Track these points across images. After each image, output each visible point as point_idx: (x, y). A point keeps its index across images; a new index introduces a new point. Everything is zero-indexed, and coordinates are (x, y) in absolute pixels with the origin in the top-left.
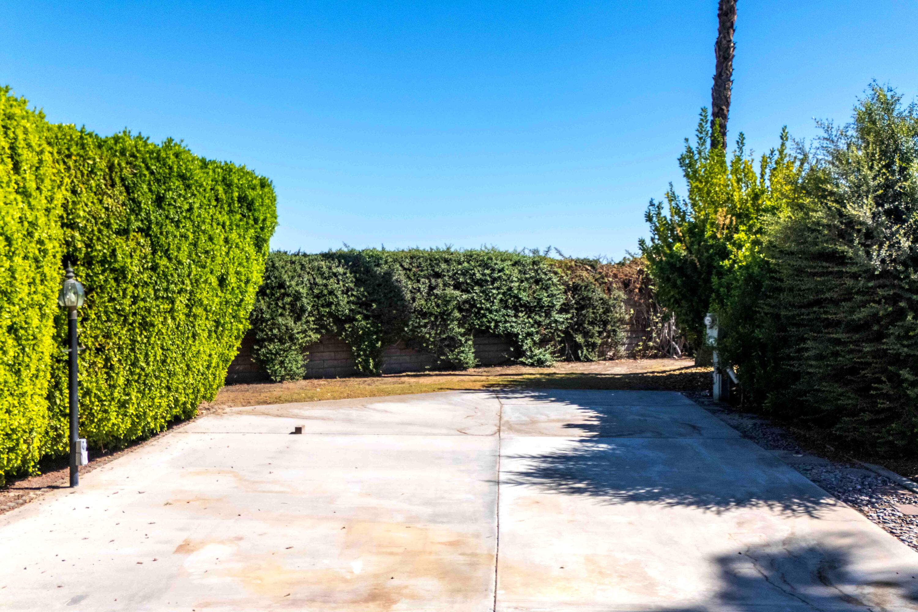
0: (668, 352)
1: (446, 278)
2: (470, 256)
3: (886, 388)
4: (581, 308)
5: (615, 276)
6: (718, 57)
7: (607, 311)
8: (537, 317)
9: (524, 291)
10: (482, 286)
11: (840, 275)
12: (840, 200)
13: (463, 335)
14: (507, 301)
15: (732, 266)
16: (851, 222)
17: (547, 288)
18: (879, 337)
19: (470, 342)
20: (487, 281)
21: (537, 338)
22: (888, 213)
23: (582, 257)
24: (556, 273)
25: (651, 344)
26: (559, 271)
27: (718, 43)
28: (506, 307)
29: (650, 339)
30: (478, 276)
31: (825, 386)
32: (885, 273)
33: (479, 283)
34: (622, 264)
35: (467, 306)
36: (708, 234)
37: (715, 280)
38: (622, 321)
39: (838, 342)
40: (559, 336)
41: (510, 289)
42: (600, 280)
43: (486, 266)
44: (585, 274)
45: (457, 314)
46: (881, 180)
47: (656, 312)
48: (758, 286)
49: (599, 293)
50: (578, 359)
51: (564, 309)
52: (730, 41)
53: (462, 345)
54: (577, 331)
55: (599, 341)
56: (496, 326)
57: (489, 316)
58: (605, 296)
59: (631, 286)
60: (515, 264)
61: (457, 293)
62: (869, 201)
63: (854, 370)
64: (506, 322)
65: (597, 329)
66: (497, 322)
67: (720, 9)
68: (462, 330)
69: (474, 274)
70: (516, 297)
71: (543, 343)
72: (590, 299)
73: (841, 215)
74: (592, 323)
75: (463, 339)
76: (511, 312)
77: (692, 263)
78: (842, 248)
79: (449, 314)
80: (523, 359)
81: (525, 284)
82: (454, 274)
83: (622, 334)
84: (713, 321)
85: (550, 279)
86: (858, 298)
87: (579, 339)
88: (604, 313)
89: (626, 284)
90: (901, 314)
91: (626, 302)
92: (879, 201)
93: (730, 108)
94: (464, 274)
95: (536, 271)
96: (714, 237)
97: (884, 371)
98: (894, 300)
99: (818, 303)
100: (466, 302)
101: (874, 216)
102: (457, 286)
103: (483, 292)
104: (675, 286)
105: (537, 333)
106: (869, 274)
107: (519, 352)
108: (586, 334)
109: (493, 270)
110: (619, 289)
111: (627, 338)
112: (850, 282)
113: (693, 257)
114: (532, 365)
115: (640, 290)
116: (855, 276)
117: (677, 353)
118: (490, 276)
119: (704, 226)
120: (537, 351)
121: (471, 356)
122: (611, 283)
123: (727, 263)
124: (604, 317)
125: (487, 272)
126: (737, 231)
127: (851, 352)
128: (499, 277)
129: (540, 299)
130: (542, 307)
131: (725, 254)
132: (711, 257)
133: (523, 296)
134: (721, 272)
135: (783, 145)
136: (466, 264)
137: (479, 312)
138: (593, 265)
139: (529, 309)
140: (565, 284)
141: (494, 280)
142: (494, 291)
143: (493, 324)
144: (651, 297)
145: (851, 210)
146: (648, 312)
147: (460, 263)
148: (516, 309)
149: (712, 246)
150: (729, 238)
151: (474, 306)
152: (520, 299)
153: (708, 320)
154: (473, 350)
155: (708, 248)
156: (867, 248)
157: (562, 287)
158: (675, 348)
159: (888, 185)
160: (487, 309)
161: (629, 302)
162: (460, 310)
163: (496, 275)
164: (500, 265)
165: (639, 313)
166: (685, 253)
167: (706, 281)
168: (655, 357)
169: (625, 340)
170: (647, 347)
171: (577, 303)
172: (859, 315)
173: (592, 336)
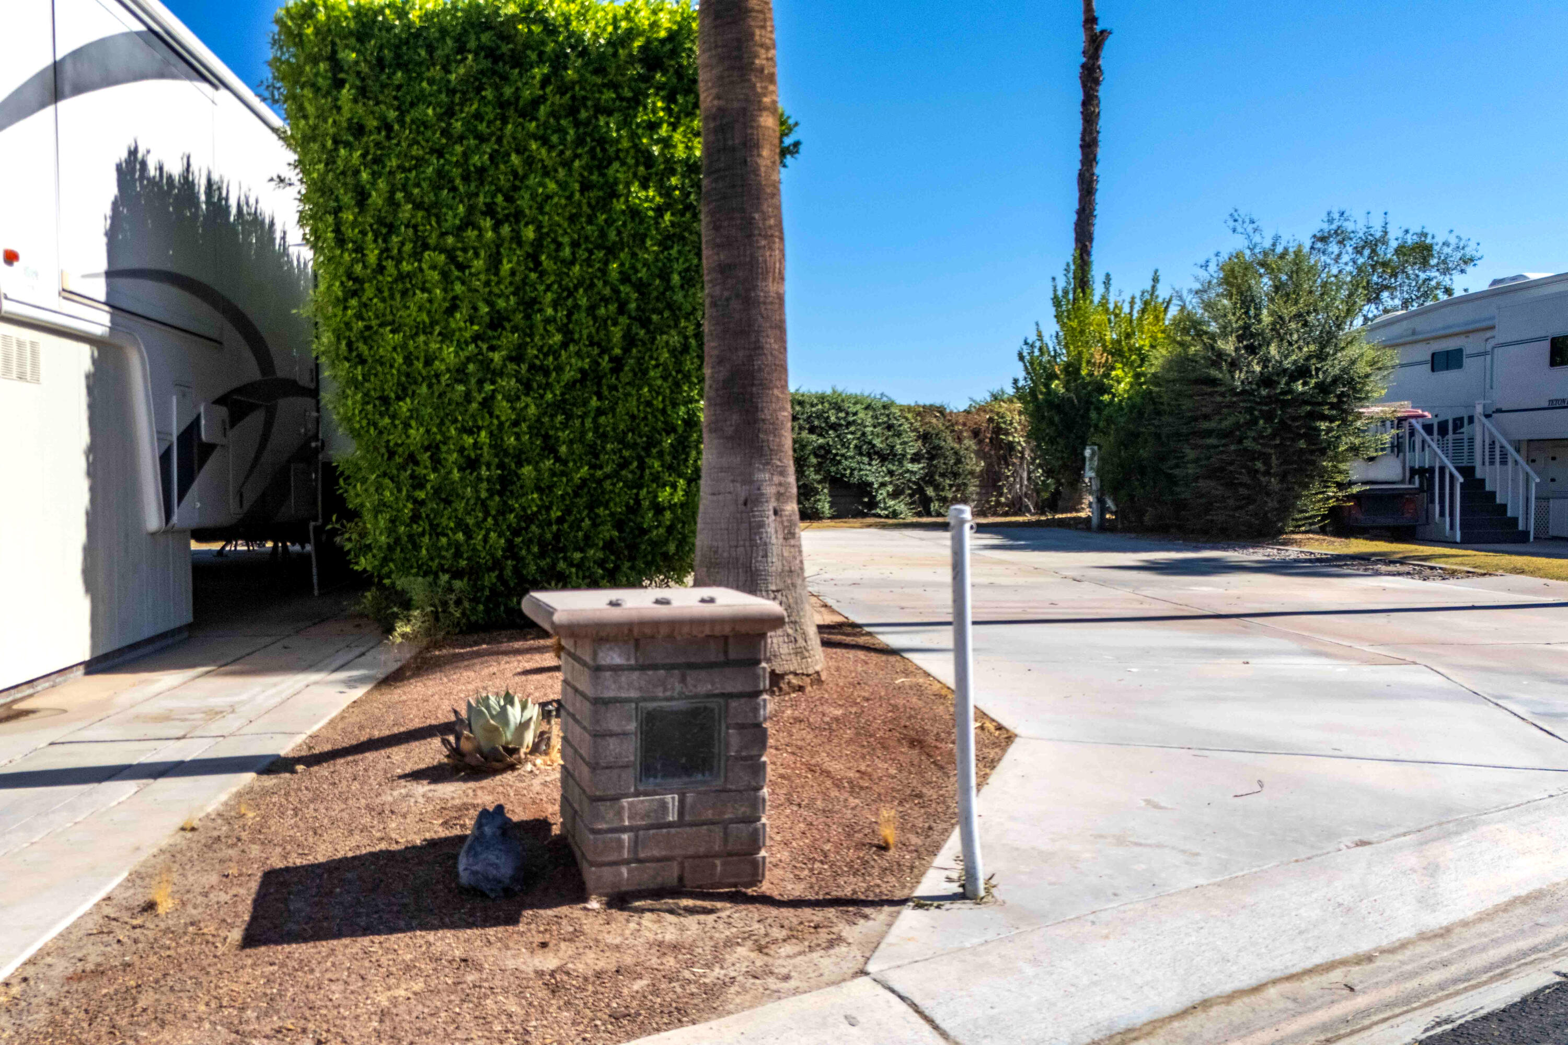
0: (1020, 509)
1: (801, 422)
2: (822, 399)
3: (1246, 479)
4: (932, 458)
5: (964, 424)
6: (1081, 190)
7: (958, 461)
8: (890, 466)
9: (878, 436)
10: (836, 430)
11: (1211, 394)
12: (1213, 337)
13: (819, 482)
14: (861, 447)
15: (1112, 400)
16: (1220, 354)
17: (899, 435)
18: (1240, 442)
19: (826, 491)
20: (841, 425)
21: (890, 488)
22: (1246, 347)
23: (928, 403)
24: (907, 419)
25: (1003, 500)
26: (909, 416)
27: (1081, 176)
28: (861, 454)
29: (1001, 494)
30: (833, 419)
31: (1202, 483)
32: (1244, 392)
33: (834, 427)
34: (967, 412)
35: (822, 452)
36: (1084, 372)
37: (1093, 415)
38: (972, 473)
39: (1209, 447)
40: (910, 488)
41: (864, 434)
42: (951, 427)
43: (839, 409)
44: (934, 421)
45: (814, 460)
46: (1241, 323)
47: (1007, 465)
48: (1141, 414)
49: (950, 442)
50: (929, 514)
51: (916, 459)
52: (1093, 174)
53: (817, 493)
54: (927, 483)
55: (951, 495)
56: (851, 474)
57: (845, 463)
58: (957, 446)
59: (981, 436)
60: (867, 408)
61: (814, 437)
62: (1232, 338)
63: (1222, 469)
64: (861, 470)
65: (948, 481)
66: (852, 470)
67: (1083, 139)
68: (818, 477)
69: (828, 417)
70: (870, 443)
71: (895, 495)
72: (941, 448)
73: (1213, 348)
74: (943, 475)
75: (820, 487)
76: (866, 460)
77: (1070, 400)
78: (1214, 373)
79: (805, 460)
80: (878, 511)
81: (878, 430)
82: (809, 417)
83: (973, 488)
84: (1093, 454)
85: (900, 425)
86: (1225, 410)
87: (930, 492)
88: (955, 464)
89: (976, 433)
90: (1254, 422)
91: (977, 453)
92: (1240, 339)
93: (1094, 244)
94: (818, 417)
95: (888, 416)
96: (1091, 374)
97: (1244, 466)
98: (1250, 410)
99: (1196, 419)
100: (821, 447)
101: (1237, 350)
102: (812, 430)
103: (838, 436)
104: (1051, 422)
105: (891, 483)
106: (1233, 390)
107: (873, 504)
108: (937, 487)
109: (847, 414)
110: (969, 438)
111: (977, 493)
112: (1219, 399)
113: (1072, 395)
114: (887, 517)
115: (991, 439)
116: (1223, 395)
117: (1029, 511)
118: (844, 418)
119: (1080, 364)
120: (891, 503)
121: (827, 506)
122: (961, 432)
123: (1106, 397)
124: (955, 468)
125: (842, 415)
126: (1113, 368)
127: (1222, 452)
128: (854, 421)
129: (893, 447)
130: (895, 455)
131: (1102, 389)
132: (1089, 393)
133: (877, 442)
134: (1100, 406)
135: (1154, 287)
136: (820, 407)
137: (834, 459)
138: (941, 410)
139: (883, 458)
140: (915, 430)
141: (849, 424)
142: (849, 436)
143: (848, 472)
144: (1001, 448)
145: (1220, 344)
146: (999, 464)
147: (812, 405)
148: (869, 455)
149: (1089, 383)
150: (1107, 375)
151: (829, 452)
152: (874, 446)
153: (1088, 452)
154: (829, 499)
155: (1085, 386)
156: (1231, 373)
157: (912, 434)
158: (1027, 506)
159: (1246, 327)
160: (843, 455)
161: (980, 454)
162: (816, 456)
163: (851, 419)
164: (853, 409)
165: (989, 466)
166: (1062, 390)
167: (1085, 416)
168: (1006, 514)
169: (974, 496)
170: (998, 503)
171: (928, 452)
172: (1225, 424)
173: (943, 490)
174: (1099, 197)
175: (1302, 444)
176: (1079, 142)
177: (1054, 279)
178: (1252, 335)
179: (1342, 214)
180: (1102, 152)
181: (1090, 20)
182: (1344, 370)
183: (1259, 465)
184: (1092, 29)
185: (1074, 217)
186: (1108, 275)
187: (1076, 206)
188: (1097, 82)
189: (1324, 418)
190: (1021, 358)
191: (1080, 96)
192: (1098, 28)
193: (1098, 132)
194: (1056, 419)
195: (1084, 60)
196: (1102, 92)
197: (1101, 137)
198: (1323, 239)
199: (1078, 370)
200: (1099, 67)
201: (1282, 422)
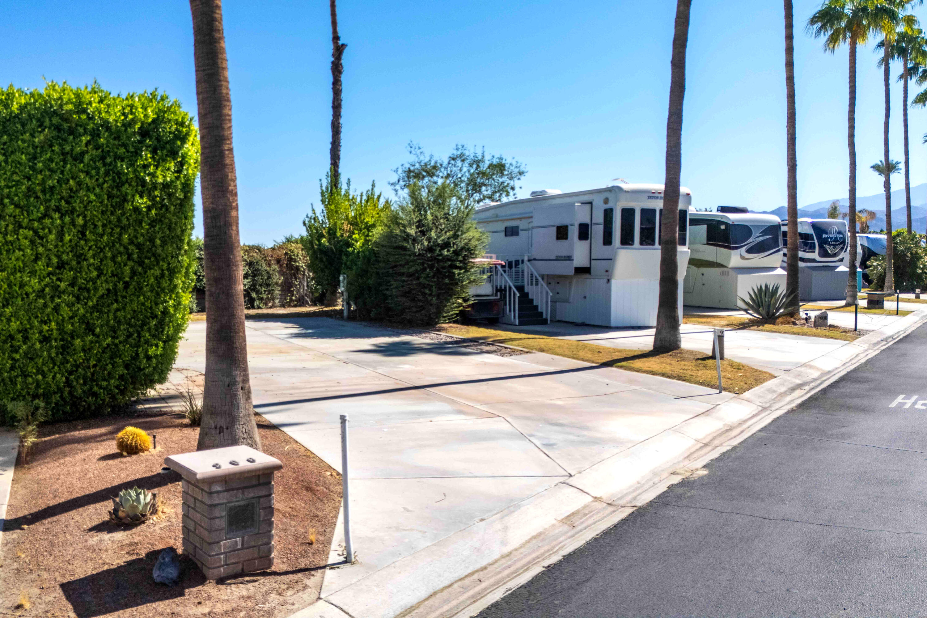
0: (304, 303)
3: (420, 298)
4: (254, 276)
5: (272, 257)
6: (333, 132)
7: (269, 277)
11: (405, 255)
12: (404, 226)
15: (353, 251)
16: (408, 235)
18: (418, 279)
22: (420, 232)
23: (251, 244)
25: (294, 298)
27: (333, 124)
29: (293, 295)
31: (400, 299)
32: (419, 254)
34: (273, 249)
36: (338, 234)
37: (344, 258)
38: (277, 283)
39: (404, 281)
42: (265, 258)
44: (255, 255)
46: (418, 219)
47: (296, 279)
48: (369, 260)
49: (264, 267)
50: (253, 308)
52: (339, 123)
54: (253, 290)
55: (265, 296)
58: (268, 269)
59: (281, 263)
62: (414, 227)
63: (409, 292)
65: (263, 289)
67: (333, 103)
72: (259, 270)
73: (405, 232)
74: (261, 285)
77: (331, 249)
78: (405, 244)
83: (277, 292)
84: (344, 279)
86: (411, 263)
87: (254, 295)
88: (268, 279)
89: (278, 261)
90: (425, 269)
91: (279, 272)
92: (417, 227)
93: (341, 161)
96: (342, 236)
97: (420, 291)
98: (423, 264)
99: (396, 266)
101: (416, 233)
104: (321, 261)
106: (414, 254)
108: (258, 292)
110: (275, 264)
111: (280, 295)
112: (408, 258)
113: (332, 247)
115: (287, 264)
116: (410, 255)
117: (308, 304)
119: (336, 230)
121: (195, 305)
122: (270, 260)
123: (350, 249)
124: (267, 281)
126: (353, 233)
127: (409, 284)
131: (349, 245)
132: (341, 246)
134: (348, 254)
135: (372, 189)
137: (198, 278)
138: (259, 249)
140: (245, 260)
144: (292, 269)
145: (408, 230)
146: (291, 278)
149: (341, 241)
150: (350, 237)
153: (341, 278)
154: (196, 301)
155: (339, 242)
156: (414, 244)
158: (307, 301)
159: (420, 221)
161: (281, 273)
165: (286, 280)
166: (327, 244)
167: (340, 258)
168: (295, 306)
169: (278, 297)
170: (291, 300)
171: (252, 273)
172: (411, 270)
173: (261, 293)
174: (343, 136)
175: (447, 281)
176: (331, 105)
177: (320, 180)
178: (423, 225)
179: (463, 146)
180: (343, 112)
181: (336, 38)
182: (466, 244)
183: (427, 291)
184: (337, 43)
185: (330, 146)
186: (349, 179)
187: (331, 140)
188: (340, 72)
189: (457, 268)
190: (304, 224)
191: (331, 79)
192: (340, 43)
193: (341, 100)
194: (324, 259)
195: (333, 59)
196: (344, 78)
197: (343, 103)
198: (454, 159)
199: (335, 233)
200: (341, 64)
201: (437, 269)
